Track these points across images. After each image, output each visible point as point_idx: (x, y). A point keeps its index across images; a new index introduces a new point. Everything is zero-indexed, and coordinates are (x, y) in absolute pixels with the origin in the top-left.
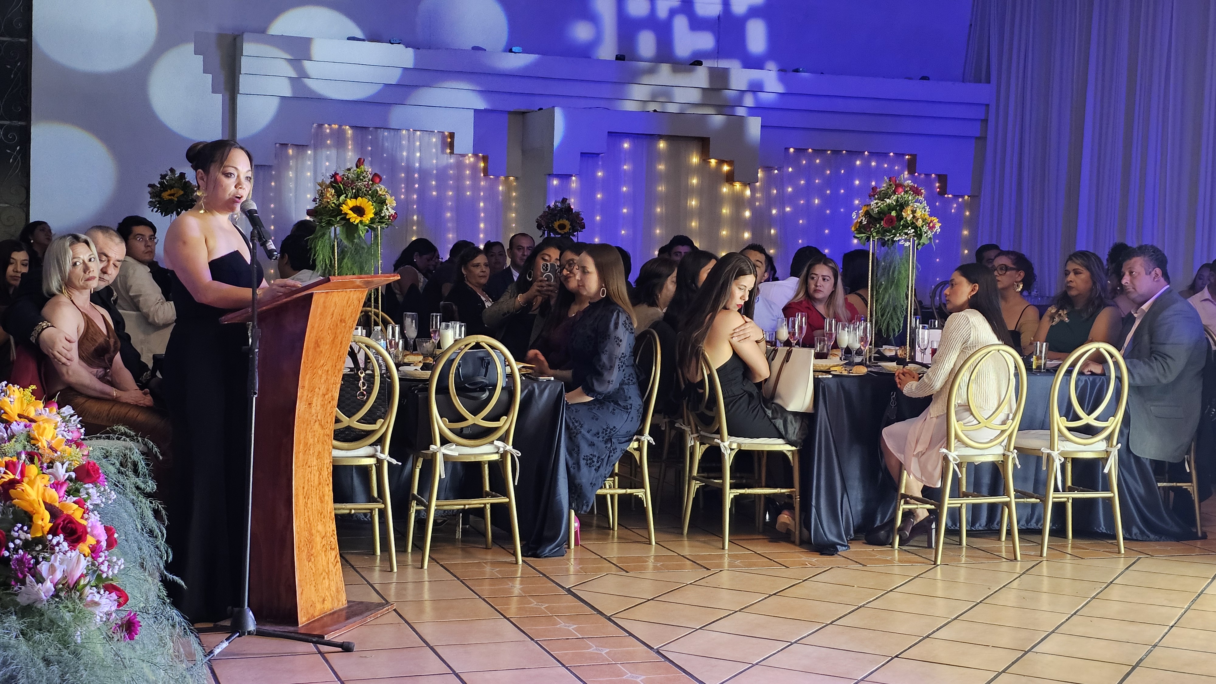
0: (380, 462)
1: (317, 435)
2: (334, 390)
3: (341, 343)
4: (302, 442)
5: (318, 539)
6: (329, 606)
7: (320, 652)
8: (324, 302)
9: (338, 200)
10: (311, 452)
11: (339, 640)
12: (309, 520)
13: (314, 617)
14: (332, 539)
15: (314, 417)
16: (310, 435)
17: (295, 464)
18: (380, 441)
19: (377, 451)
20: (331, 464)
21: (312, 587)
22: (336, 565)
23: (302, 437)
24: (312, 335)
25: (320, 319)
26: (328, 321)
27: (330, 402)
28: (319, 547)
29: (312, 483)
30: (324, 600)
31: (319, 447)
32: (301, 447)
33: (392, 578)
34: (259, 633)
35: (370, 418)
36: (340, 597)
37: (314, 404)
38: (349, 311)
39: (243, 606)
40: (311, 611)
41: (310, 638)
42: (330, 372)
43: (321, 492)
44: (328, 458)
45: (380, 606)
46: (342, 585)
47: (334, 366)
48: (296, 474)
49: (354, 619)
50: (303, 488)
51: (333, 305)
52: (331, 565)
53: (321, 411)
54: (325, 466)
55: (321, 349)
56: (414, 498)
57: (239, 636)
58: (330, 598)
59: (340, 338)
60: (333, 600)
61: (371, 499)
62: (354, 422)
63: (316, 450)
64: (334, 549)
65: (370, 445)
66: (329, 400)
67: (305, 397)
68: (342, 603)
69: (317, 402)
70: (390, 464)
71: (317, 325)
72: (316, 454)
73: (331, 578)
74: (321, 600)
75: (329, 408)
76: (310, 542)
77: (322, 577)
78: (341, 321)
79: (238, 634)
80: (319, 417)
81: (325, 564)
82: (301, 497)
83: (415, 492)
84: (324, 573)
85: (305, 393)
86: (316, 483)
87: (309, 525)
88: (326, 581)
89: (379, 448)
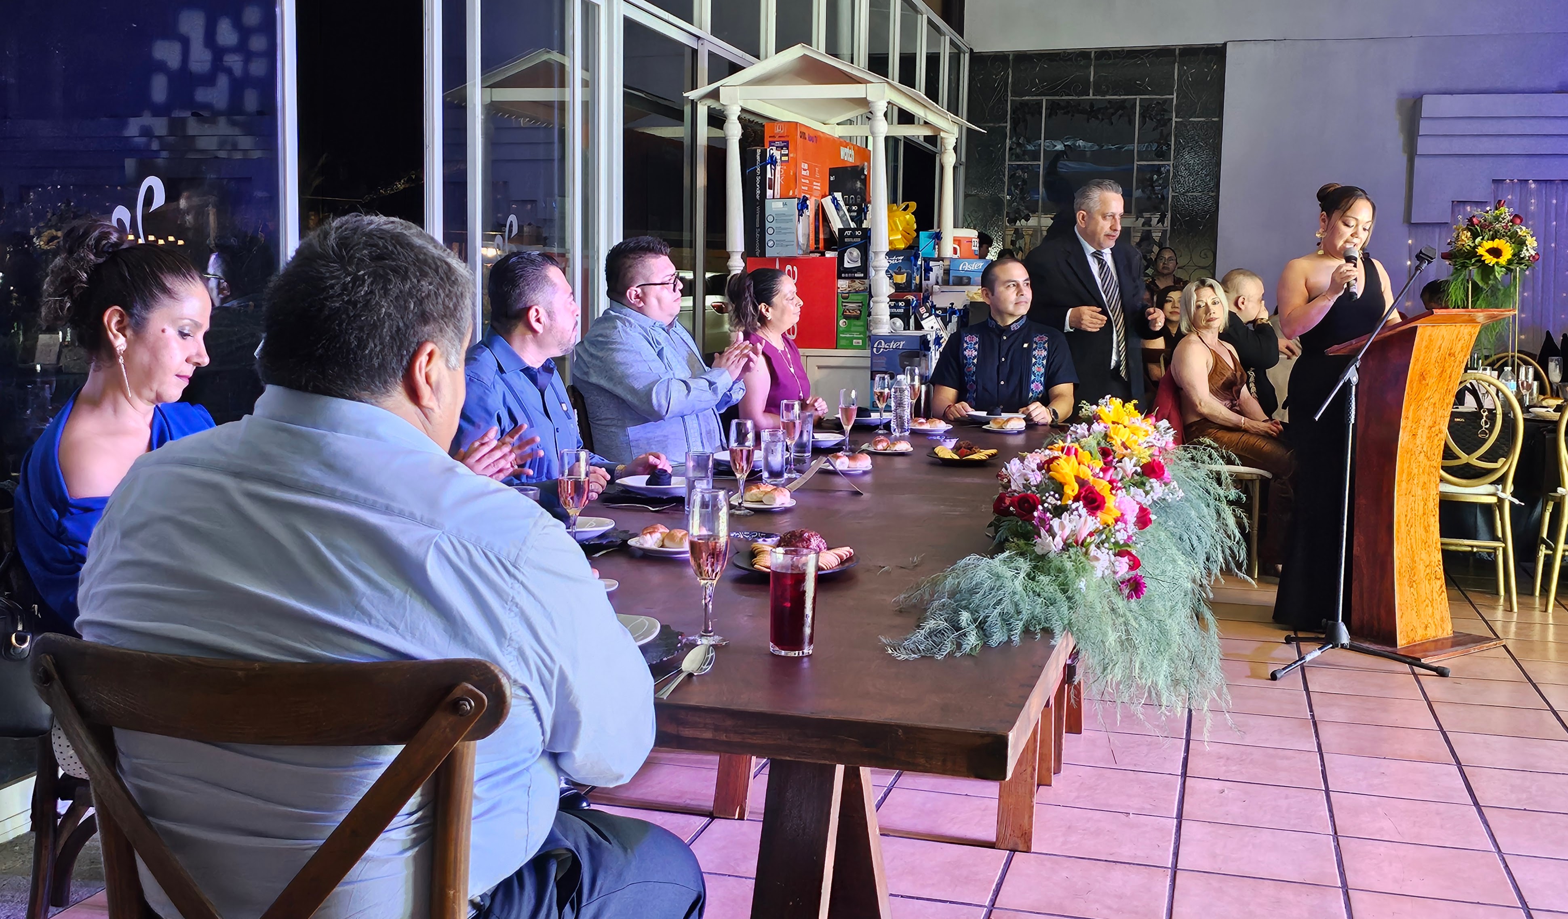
0: (1501, 500)
1: (1422, 465)
2: (1442, 423)
3: (1450, 377)
4: (1406, 471)
5: (1422, 567)
6: (1432, 633)
7: (1414, 673)
8: (1430, 336)
9: (1474, 242)
10: (1415, 482)
11: (1436, 665)
12: (1412, 547)
13: (1415, 641)
14: (1437, 569)
15: (1419, 448)
16: (1414, 465)
17: (1398, 492)
18: (1502, 480)
19: (1498, 490)
20: (1438, 496)
21: (1415, 614)
22: (1441, 595)
23: (1406, 466)
24: (1416, 367)
25: (1426, 352)
26: (1435, 354)
27: (1437, 435)
28: (1422, 574)
29: (1416, 512)
30: (1426, 627)
31: (1425, 478)
32: (1405, 476)
33: (1512, 617)
34: (1352, 648)
35: (1490, 455)
36: (1444, 626)
37: (1419, 435)
38: (1460, 345)
39: (1337, 621)
40: (1412, 635)
41: (1404, 658)
42: (1437, 405)
43: (1426, 522)
44: (1435, 489)
45: (1491, 640)
46: (1447, 615)
47: (1442, 399)
48: (1398, 501)
49: (1457, 648)
50: (1406, 516)
51: (1440, 339)
52: (1435, 596)
53: (1427, 443)
54: (1431, 497)
55: (1427, 382)
56: (1543, 541)
57: (1331, 648)
58: (1433, 626)
59: (1448, 372)
60: (1436, 628)
61: (1495, 538)
62: (1473, 459)
63: (1421, 480)
64: (1439, 579)
65: (1491, 484)
66: (1437, 433)
67: (1408, 428)
68: (1447, 631)
69: (1423, 434)
70: (1512, 503)
71: (1421, 358)
72: (1421, 484)
73: (1435, 607)
74: (1424, 626)
75: (1436, 441)
76: (1412, 569)
77: (1425, 604)
78: (1449, 355)
79: (1331, 645)
80: (1425, 449)
81: (1428, 592)
82: (1403, 525)
83: (1545, 535)
84: (1427, 601)
85: (1409, 424)
86: (1421, 512)
87: (1411, 552)
88: (1430, 609)
89: (1500, 487)
